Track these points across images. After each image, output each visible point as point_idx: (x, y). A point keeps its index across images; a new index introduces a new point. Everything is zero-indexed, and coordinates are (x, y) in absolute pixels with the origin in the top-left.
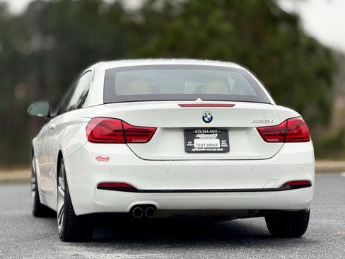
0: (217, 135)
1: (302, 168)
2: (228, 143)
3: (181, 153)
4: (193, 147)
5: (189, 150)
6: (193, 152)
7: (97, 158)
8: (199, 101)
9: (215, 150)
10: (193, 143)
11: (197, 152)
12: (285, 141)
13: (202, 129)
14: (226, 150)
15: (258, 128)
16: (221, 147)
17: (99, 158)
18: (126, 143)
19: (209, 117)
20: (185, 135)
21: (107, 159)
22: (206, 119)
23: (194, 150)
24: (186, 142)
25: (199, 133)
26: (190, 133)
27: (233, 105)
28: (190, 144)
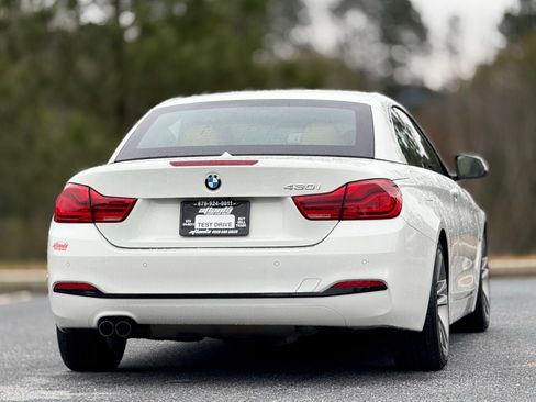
0: (231, 209)
1: (366, 260)
2: (248, 222)
3: (174, 237)
4: (193, 228)
5: (185, 232)
6: (191, 236)
7: (54, 246)
8: (226, 156)
9: (225, 232)
10: (193, 221)
11: (196, 236)
12: (341, 218)
13: (208, 200)
14: (244, 232)
15: (293, 198)
16: (236, 228)
17: (56, 246)
18: (94, 222)
19: (215, 181)
20: (182, 210)
21: (65, 247)
22: (211, 184)
23: (192, 232)
24: (182, 221)
25: (203, 207)
26: (190, 207)
27: (255, 162)
28: (188, 223)
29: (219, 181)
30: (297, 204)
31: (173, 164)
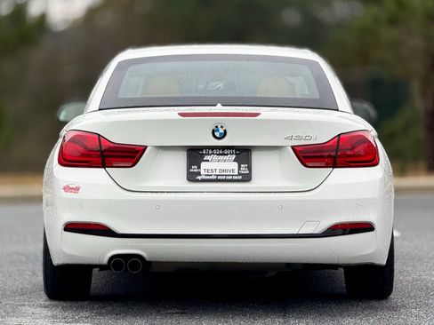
0: (234, 157)
1: (359, 204)
2: (250, 168)
3: (182, 182)
4: (199, 174)
5: (192, 177)
6: (198, 181)
7: (64, 188)
8: (219, 108)
9: (230, 178)
10: (199, 168)
11: (203, 181)
12: (334, 166)
13: (213, 148)
14: (247, 178)
15: (293, 147)
16: (239, 174)
17: (67, 189)
18: (104, 167)
19: (222, 131)
20: (189, 157)
21: (77, 190)
22: (217, 134)
23: (199, 178)
24: (189, 167)
25: (209, 154)
26: (195, 154)
27: (256, 115)
28: (194, 169)
29: (225, 131)
30: (295, 153)
31: (182, 115)
